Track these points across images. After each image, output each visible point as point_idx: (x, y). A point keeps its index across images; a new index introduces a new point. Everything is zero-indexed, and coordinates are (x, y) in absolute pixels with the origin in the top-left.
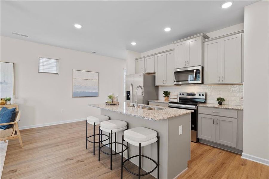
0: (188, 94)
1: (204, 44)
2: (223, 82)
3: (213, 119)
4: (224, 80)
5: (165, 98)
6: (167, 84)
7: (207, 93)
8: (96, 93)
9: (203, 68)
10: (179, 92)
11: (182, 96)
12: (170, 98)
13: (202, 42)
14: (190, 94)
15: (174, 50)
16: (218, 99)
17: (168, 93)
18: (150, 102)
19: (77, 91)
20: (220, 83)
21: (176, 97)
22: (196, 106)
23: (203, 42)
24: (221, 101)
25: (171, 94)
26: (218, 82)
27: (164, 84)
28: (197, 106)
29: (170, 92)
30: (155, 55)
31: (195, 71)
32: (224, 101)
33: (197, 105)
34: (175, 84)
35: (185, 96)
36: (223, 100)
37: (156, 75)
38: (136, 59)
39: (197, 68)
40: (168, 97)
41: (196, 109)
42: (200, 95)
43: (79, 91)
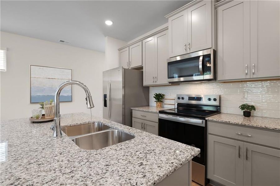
0: (191, 98)
1: (217, 10)
2: (255, 76)
3: (237, 148)
4: (256, 72)
5: (157, 104)
6: (159, 83)
7: (221, 97)
8: (68, 96)
9: (215, 52)
10: (177, 95)
11: (181, 101)
12: (165, 104)
13: (213, 7)
14: (194, 97)
15: (168, 29)
16: (243, 107)
17: (161, 96)
18: (134, 110)
19: (38, 94)
20: (248, 77)
21: (172, 102)
22: (204, 121)
23: (216, 8)
24: (248, 111)
25: (166, 97)
26: (243, 77)
27: (154, 84)
28: (206, 121)
29: (163, 95)
30: (142, 40)
31: (201, 58)
32: (255, 109)
33: (207, 119)
34: (170, 83)
35: (186, 101)
36: (253, 108)
37: (144, 70)
38: (119, 50)
39: (206, 53)
40: (162, 101)
41: (204, 125)
42: (210, 99)
43: (40, 95)
